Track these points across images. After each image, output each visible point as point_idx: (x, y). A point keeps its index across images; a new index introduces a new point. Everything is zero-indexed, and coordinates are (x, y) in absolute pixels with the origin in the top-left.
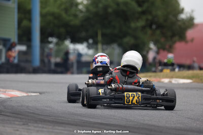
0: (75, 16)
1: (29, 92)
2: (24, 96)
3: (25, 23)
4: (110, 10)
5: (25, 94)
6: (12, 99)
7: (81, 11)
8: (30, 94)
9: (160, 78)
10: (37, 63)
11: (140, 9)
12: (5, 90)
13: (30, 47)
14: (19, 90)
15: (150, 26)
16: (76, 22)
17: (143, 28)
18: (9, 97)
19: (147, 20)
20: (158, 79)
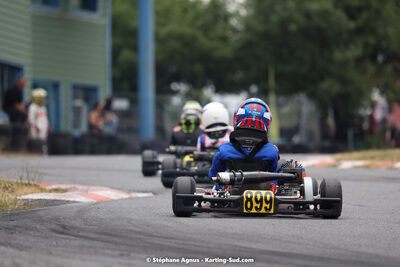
0: (224, 39)
1: (134, 191)
2: (122, 199)
3: (126, 54)
4: (293, 27)
5: (125, 196)
6: (98, 204)
7: (235, 31)
8: (134, 195)
9: (392, 160)
10: (149, 132)
11: (352, 25)
12: (85, 187)
13: (134, 101)
14: (113, 188)
15: (373, 58)
16: (225, 52)
17: (359, 61)
18: (95, 201)
19: (366, 45)
20: (390, 163)
